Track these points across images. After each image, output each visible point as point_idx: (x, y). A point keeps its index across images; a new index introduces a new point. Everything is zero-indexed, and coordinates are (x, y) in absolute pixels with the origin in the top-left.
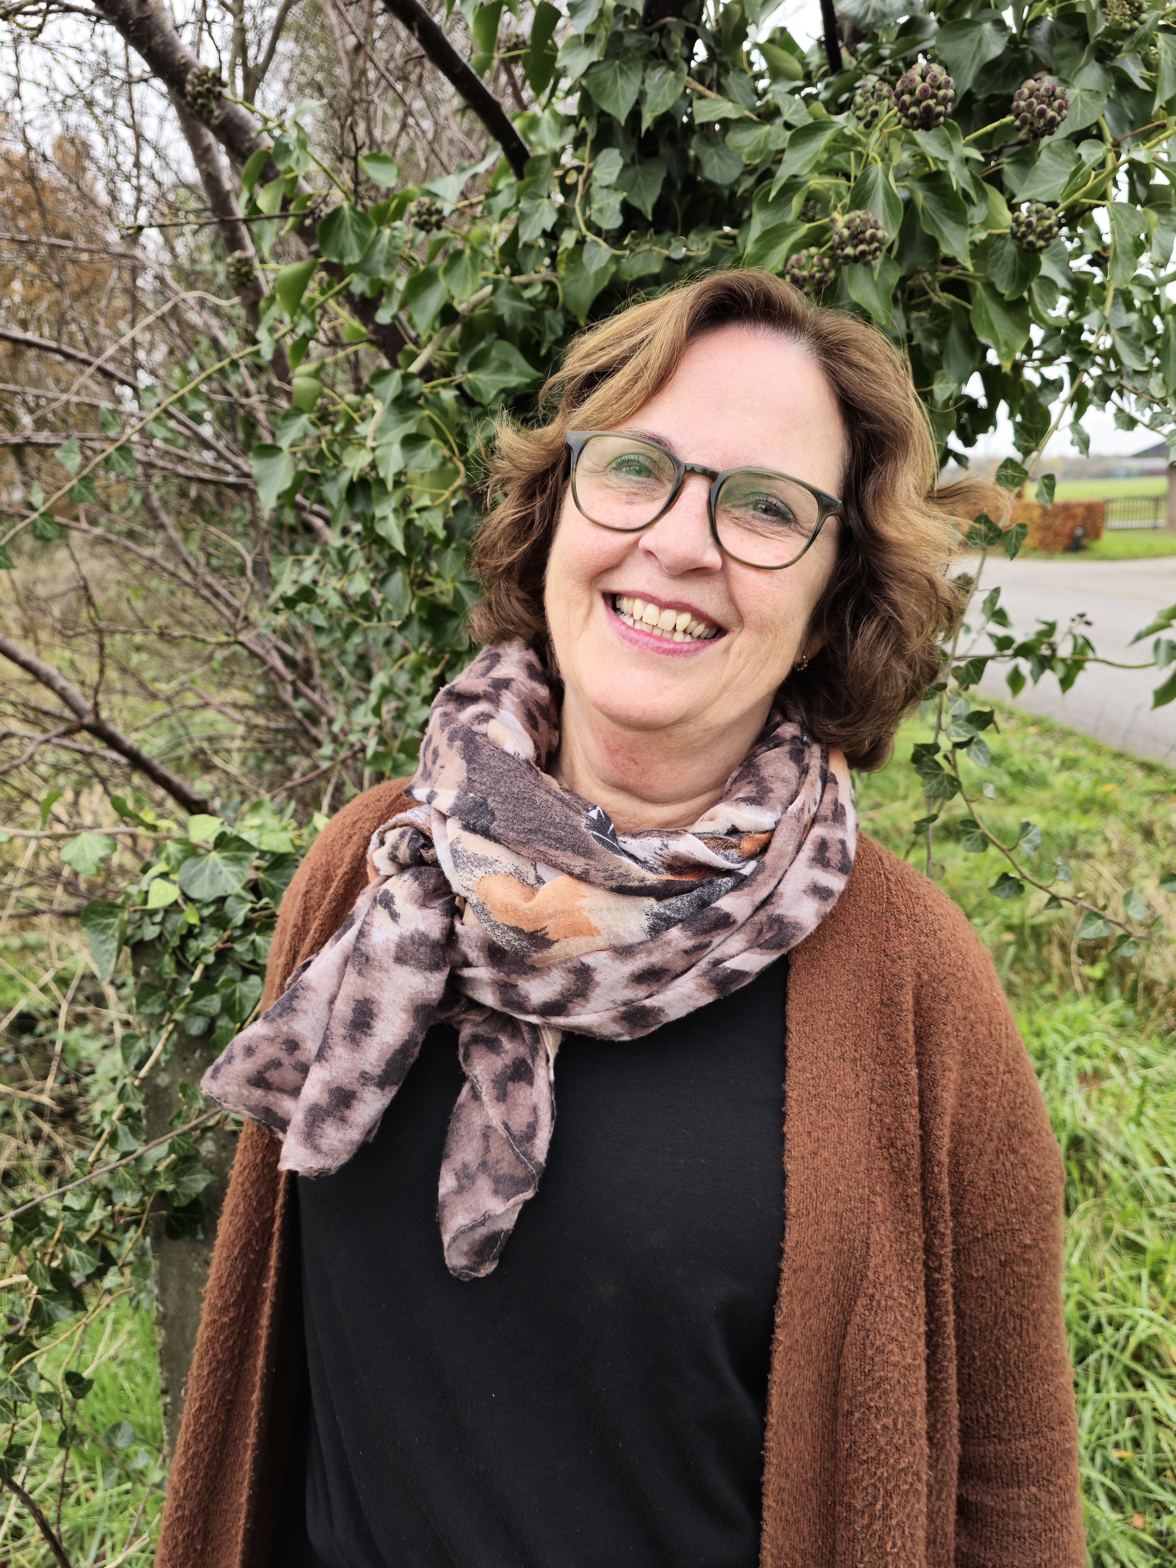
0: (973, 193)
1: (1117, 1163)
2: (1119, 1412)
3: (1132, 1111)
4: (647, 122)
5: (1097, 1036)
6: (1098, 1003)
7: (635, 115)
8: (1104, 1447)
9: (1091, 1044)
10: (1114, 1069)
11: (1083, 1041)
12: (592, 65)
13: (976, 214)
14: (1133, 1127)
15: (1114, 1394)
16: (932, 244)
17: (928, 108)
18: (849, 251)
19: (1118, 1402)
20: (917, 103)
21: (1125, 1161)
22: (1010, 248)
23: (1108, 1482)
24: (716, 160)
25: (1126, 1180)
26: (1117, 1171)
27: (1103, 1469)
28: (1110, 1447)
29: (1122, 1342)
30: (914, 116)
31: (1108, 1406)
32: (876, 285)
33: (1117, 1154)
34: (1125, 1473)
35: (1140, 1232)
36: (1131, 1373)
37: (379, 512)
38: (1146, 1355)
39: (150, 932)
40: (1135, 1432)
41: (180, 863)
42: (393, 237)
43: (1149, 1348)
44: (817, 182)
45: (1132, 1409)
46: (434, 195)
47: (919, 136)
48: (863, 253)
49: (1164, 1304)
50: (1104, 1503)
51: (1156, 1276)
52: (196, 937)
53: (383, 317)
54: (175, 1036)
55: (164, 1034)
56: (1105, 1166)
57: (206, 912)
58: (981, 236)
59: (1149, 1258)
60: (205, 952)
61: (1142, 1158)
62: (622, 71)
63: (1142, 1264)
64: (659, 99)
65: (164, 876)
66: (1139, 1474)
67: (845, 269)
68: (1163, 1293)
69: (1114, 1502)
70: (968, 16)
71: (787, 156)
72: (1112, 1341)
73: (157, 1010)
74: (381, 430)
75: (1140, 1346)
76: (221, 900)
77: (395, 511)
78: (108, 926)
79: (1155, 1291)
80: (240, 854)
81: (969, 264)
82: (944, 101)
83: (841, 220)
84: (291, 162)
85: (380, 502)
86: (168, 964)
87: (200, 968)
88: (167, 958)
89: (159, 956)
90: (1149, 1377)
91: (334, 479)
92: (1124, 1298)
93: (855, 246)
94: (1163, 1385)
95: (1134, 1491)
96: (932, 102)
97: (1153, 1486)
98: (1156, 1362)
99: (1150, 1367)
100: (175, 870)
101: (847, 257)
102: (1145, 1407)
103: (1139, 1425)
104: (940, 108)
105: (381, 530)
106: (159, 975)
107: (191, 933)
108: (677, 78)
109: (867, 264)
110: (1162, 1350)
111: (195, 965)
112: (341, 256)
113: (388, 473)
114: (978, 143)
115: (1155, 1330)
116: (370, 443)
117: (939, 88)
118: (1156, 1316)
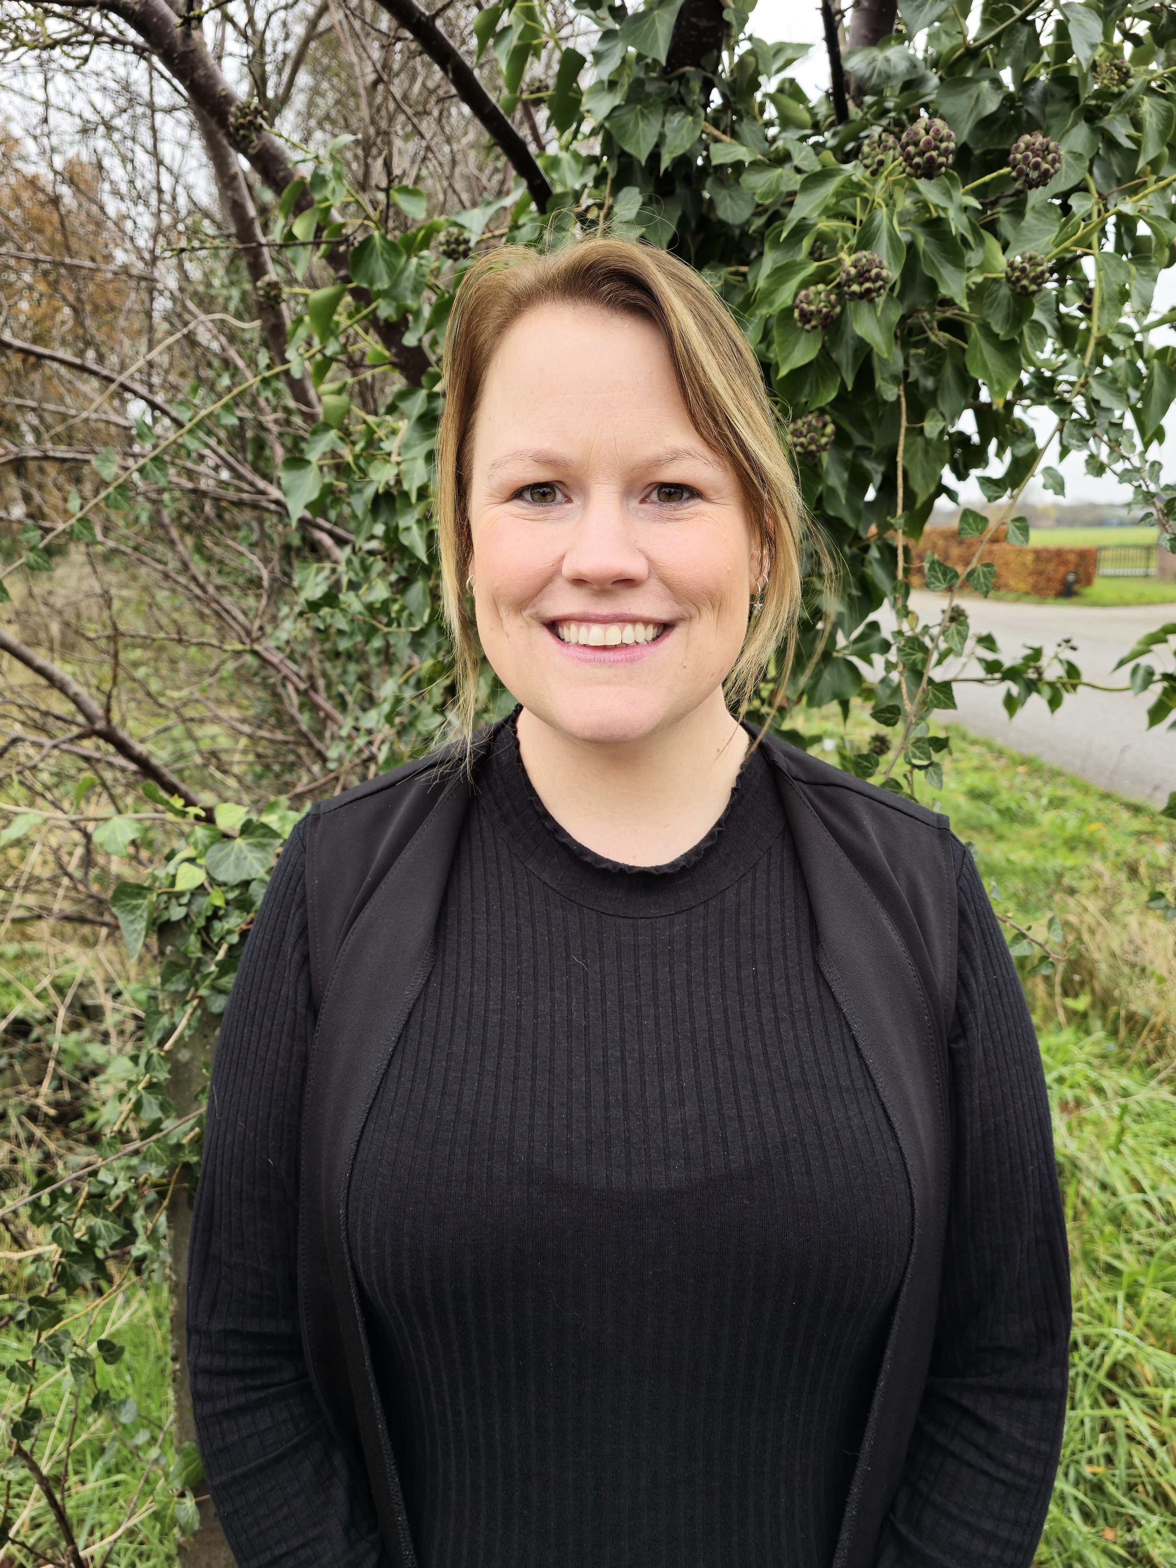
0: (970, 239)
1: (1097, 1190)
2: (1093, 1429)
3: (1112, 1139)
4: (666, 162)
5: (1079, 1066)
6: (1081, 1034)
7: (655, 157)
8: (1078, 1462)
9: (1073, 1074)
10: (1094, 1099)
11: (1065, 1071)
12: (615, 109)
13: (973, 258)
14: (1112, 1154)
15: (1088, 1411)
16: (932, 286)
17: (931, 158)
18: (855, 288)
19: (1093, 1419)
20: (921, 154)
21: (1104, 1187)
22: (1005, 291)
23: (1081, 1496)
24: (728, 201)
25: (1105, 1206)
26: (1097, 1198)
27: (1076, 1484)
28: (1083, 1462)
29: (1097, 1361)
30: (918, 165)
31: (1082, 1423)
32: (879, 321)
33: (1096, 1179)
34: (1097, 1488)
35: (1119, 1257)
36: (1105, 1392)
37: (402, 524)
38: (1121, 1374)
39: (177, 913)
40: (1108, 1449)
41: (207, 848)
42: (420, 265)
43: (1124, 1367)
44: (825, 225)
45: (1106, 1426)
46: (461, 227)
47: (922, 184)
48: (868, 291)
49: (1139, 1324)
50: (1076, 1515)
51: (1131, 1299)
52: (220, 919)
53: (410, 340)
54: (199, 1012)
55: (189, 1009)
56: (1084, 1192)
57: (231, 896)
58: (979, 279)
59: (1125, 1280)
60: (230, 932)
61: (1120, 1184)
62: (643, 115)
63: (1119, 1286)
64: (677, 142)
65: (191, 860)
66: (1111, 1489)
67: (851, 305)
68: (1138, 1314)
69: (1087, 1516)
70: (969, 74)
71: (799, 200)
72: (1088, 1360)
73: (181, 987)
74: (406, 446)
75: (1115, 1365)
76: (246, 884)
77: (419, 522)
78: (137, 907)
79: (1130, 1312)
80: (265, 841)
81: (965, 305)
82: (946, 152)
83: (848, 260)
84: (327, 192)
85: (403, 513)
86: (193, 944)
87: (225, 947)
88: (193, 938)
89: (184, 935)
90: (1123, 1396)
91: (360, 491)
92: (1100, 1319)
93: (861, 284)
94: (1136, 1403)
95: (1106, 1506)
96: (934, 153)
97: (1124, 1500)
98: (1130, 1381)
99: (1124, 1386)
100: (202, 855)
101: (854, 293)
102: (1118, 1425)
103: (1112, 1441)
104: (942, 159)
105: (405, 540)
106: (185, 955)
107: (215, 915)
108: (695, 123)
109: (871, 301)
110: (1136, 1369)
111: (219, 945)
112: (371, 282)
113: (411, 486)
114: (977, 193)
115: (1130, 1349)
116: (394, 458)
117: (941, 141)
118: (1131, 1336)
